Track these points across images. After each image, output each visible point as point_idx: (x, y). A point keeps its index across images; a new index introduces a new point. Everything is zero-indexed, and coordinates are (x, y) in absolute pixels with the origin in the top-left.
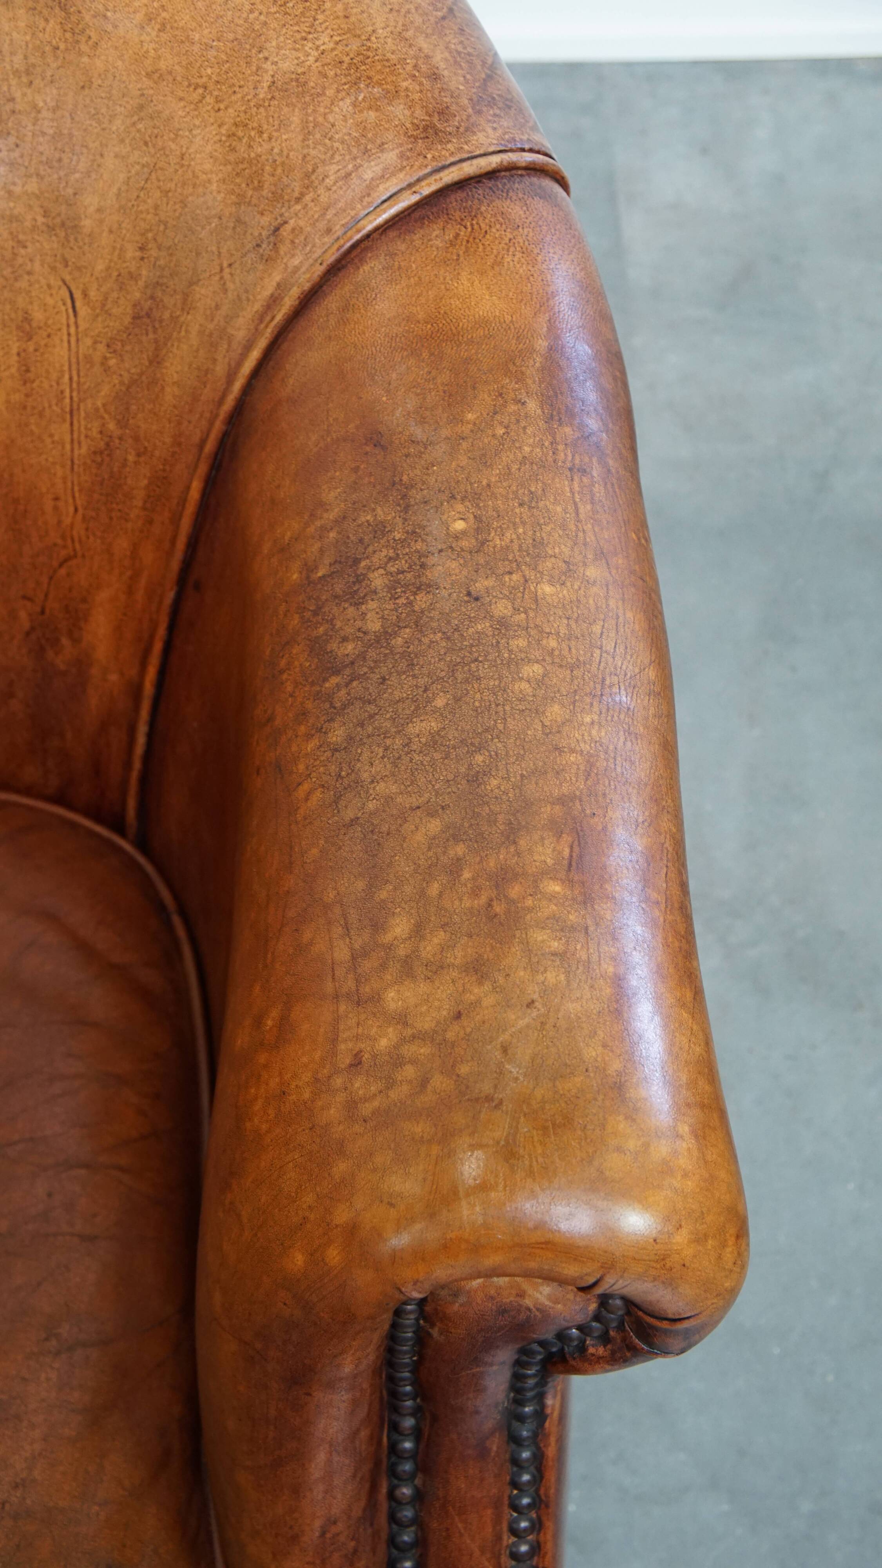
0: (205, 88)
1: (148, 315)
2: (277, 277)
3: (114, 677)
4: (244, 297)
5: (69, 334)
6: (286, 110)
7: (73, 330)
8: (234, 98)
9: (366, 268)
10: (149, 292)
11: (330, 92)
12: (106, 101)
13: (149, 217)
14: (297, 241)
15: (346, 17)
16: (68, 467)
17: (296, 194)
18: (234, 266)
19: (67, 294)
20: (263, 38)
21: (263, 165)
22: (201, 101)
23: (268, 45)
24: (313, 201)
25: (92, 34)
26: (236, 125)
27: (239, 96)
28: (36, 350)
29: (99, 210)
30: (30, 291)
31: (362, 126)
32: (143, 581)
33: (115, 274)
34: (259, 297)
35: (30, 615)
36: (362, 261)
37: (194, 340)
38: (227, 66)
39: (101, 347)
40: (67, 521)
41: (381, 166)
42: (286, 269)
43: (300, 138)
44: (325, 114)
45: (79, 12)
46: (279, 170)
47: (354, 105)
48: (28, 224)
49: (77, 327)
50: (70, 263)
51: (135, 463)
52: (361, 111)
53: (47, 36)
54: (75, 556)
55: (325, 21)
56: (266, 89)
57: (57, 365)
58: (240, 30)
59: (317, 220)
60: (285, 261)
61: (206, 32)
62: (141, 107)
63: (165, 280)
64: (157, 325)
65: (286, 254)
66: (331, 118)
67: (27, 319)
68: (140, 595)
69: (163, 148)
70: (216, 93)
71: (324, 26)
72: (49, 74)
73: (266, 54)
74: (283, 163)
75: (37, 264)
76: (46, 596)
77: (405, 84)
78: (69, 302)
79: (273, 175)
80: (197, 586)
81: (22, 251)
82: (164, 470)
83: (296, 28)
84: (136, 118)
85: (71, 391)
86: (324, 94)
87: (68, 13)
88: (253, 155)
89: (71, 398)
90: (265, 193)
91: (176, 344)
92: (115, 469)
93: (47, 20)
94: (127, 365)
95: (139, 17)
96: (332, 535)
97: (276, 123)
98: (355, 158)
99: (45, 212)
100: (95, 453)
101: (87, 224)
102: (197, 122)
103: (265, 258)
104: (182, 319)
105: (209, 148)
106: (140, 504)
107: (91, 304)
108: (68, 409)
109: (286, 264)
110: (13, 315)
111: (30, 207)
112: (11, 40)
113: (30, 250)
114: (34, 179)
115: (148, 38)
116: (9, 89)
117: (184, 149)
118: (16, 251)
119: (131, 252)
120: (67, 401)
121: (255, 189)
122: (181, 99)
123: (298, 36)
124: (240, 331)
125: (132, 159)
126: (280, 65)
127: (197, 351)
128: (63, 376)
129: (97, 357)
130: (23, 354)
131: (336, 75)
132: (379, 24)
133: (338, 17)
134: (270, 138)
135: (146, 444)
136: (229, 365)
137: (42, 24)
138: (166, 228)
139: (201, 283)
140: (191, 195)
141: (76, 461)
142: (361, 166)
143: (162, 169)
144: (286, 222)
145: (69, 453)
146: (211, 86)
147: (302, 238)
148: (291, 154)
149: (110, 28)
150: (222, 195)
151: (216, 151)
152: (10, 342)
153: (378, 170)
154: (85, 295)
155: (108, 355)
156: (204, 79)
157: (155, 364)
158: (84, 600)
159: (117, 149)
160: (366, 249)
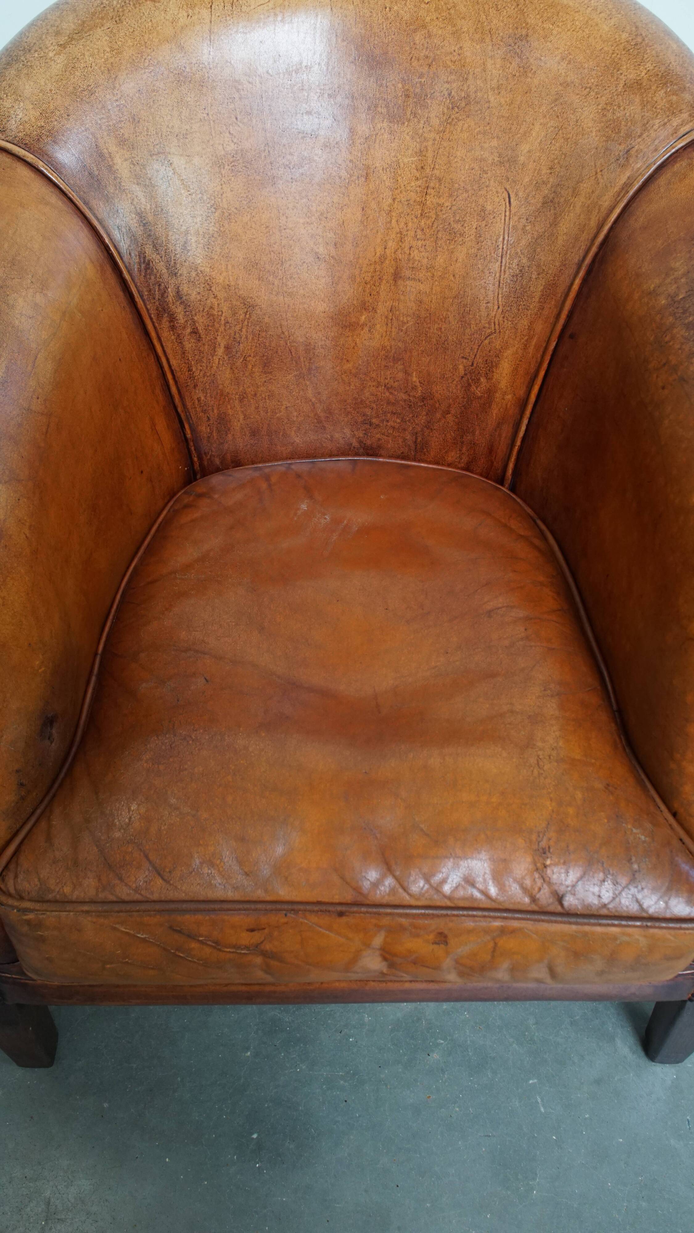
0: (590, 88)
1: (552, 201)
2: (628, 174)
3: (509, 397)
4: (609, 185)
5: (505, 216)
6: (632, 96)
7: (507, 214)
8: (605, 92)
9: (678, 165)
10: (553, 189)
11: (654, 88)
12: (538, 98)
13: (556, 152)
14: (639, 156)
15: (657, 56)
16: (497, 285)
17: (639, 134)
18: (603, 171)
19: (507, 196)
20: (619, 65)
21: (621, 121)
22: (588, 95)
23: (622, 68)
24: (647, 136)
25: (533, 68)
26: (606, 104)
27: (608, 91)
28: (486, 225)
29: (529, 152)
30: (487, 196)
31: (670, 102)
32: (534, 342)
33: (535, 182)
34: (618, 184)
35: (465, 367)
36: (675, 162)
37: (578, 210)
38: (601, 78)
39: (523, 221)
40: (493, 314)
41: (681, 120)
42: (633, 170)
43: (640, 108)
44: (652, 97)
45: (528, 58)
46: (629, 124)
47: (666, 93)
48: (490, 162)
49: (510, 211)
50: (510, 180)
51: (536, 279)
52: (669, 96)
53: (510, 70)
54: (495, 333)
55: (648, 58)
56: (621, 87)
57: (497, 232)
58: (608, 62)
59: (650, 146)
60: (632, 165)
61: (591, 63)
62: (556, 100)
63: (563, 183)
64: (556, 206)
65: (633, 162)
66: (655, 99)
67: (483, 210)
68: (531, 350)
69: (567, 118)
70: (596, 90)
71: (648, 60)
72: (509, 88)
73: (621, 72)
74: (631, 120)
75: (492, 182)
76: (476, 355)
77: (688, 85)
78: (507, 199)
79: (626, 126)
80: (572, 337)
81: (485, 176)
82: (554, 280)
83: (635, 60)
84: (553, 105)
85: (503, 245)
86: (650, 88)
87: (522, 59)
88: (615, 117)
89: (503, 248)
90: (621, 135)
91: (567, 214)
92: (524, 283)
93: (511, 63)
94: (537, 229)
95: (558, 58)
96: (683, 280)
97: (628, 102)
98: (668, 116)
99: (499, 155)
100: (513, 276)
101: (522, 159)
102: (586, 105)
103: (621, 165)
104: (571, 201)
105: (592, 116)
106: (537, 300)
107: (519, 199)
108: (500, 255)
109: (633, 167)
110: (476, 209)
111: (492, 153)
112: (492, 74)
113: (489, 174)
114: (495, 140)
115: (562, 68)
116: (488, 97)
117: (578, 118)
118: (481, 176)
119: (545, 171)
120: (501, 250)
121: (616, 133)
122: (578, 94)
123: (636, 64)
124: (606, 203)
125: (549, 125)
126: (628, 76)
127: (580, 215)
128: (499, 237)
129: (520, 226)
130: (479, 228)
131: (656, 80)
132: (672, 61)
133: (653, 56)
134: (624, 109)
135: (544, 268)
136: (599, 220)
137: (509, 65)
138: (565, 157)
139: (584, 181)
140: (581, 139)
141: (502, 282)
142: (671, 120)
143: (566, 128)
144: (633, 147)
145: (498, 278)
146: (593, 87)
147: (642, 154)
148: (636, 116)
149: (543, 64)
150: (598, 137)
151: (595, 117)
152: (472, 223)
153: (680, 121)
154: (517, 195)
155: (526, 224)
156: (590, 85)
157: (553, 225)
158: (497, 356)
159: (542, 121)
160: (676, 157)
